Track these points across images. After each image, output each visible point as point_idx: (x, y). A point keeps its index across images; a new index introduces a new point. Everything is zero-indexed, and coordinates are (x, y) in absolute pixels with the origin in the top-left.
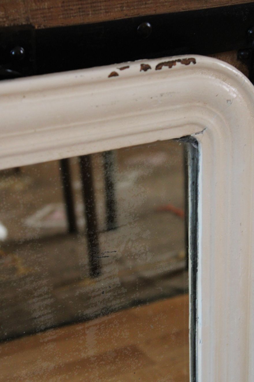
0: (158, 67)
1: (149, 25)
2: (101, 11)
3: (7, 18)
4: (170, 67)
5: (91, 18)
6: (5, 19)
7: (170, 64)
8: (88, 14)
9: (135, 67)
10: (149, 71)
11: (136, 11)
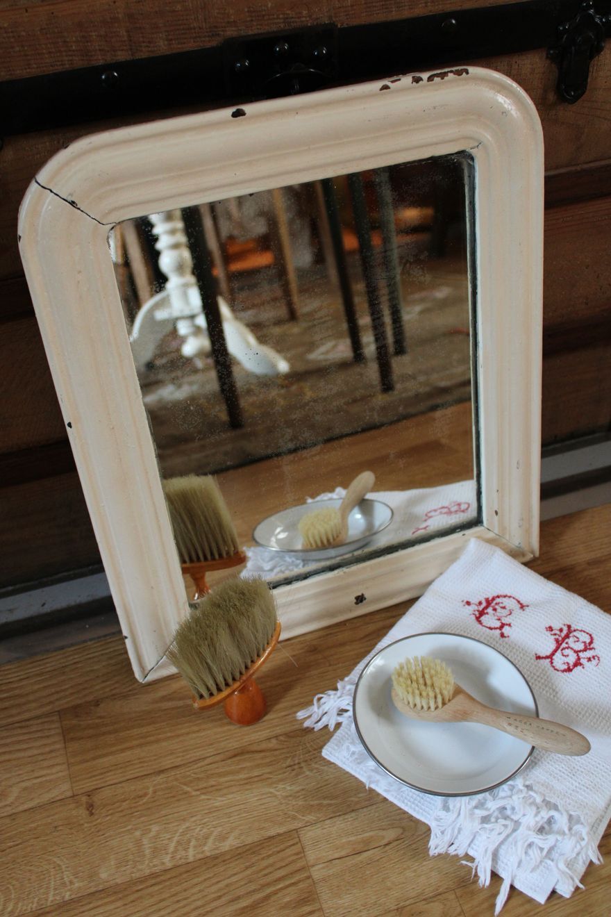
0: (430, 79)
1: (454, 22)
2: (406, 8)
3: (310, 16)
4: (442, 79)
5: (394, 15)
6: (308, 19)
7: (443, 76)
8: (392, 11)
9: (406, 80)
10: (421, 82)
11: (440, 6)
